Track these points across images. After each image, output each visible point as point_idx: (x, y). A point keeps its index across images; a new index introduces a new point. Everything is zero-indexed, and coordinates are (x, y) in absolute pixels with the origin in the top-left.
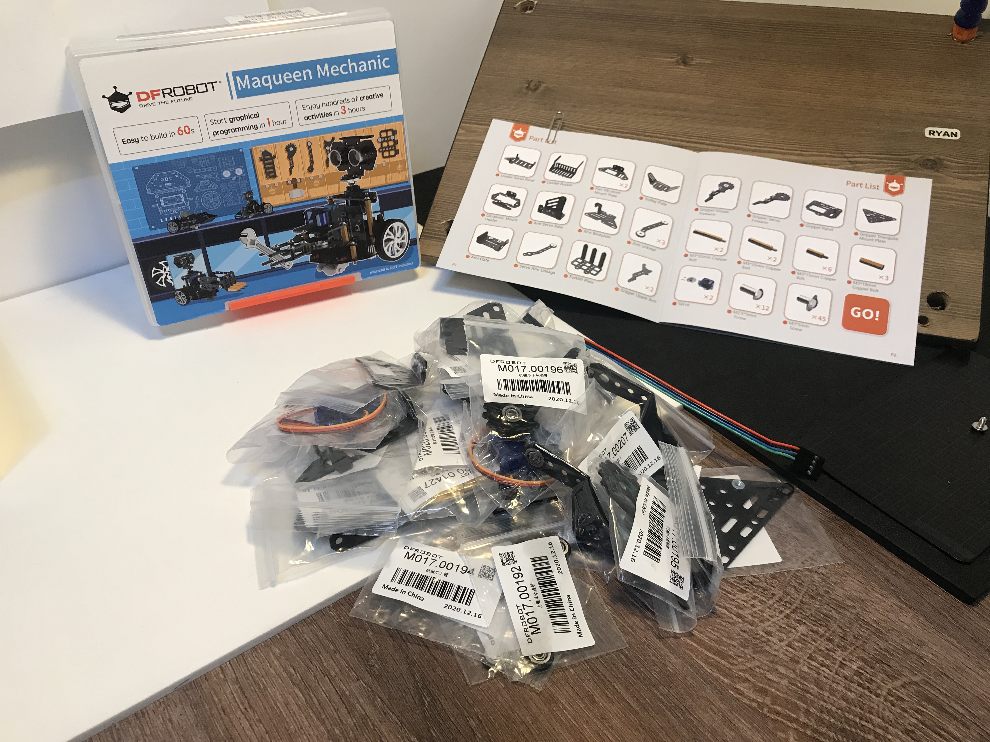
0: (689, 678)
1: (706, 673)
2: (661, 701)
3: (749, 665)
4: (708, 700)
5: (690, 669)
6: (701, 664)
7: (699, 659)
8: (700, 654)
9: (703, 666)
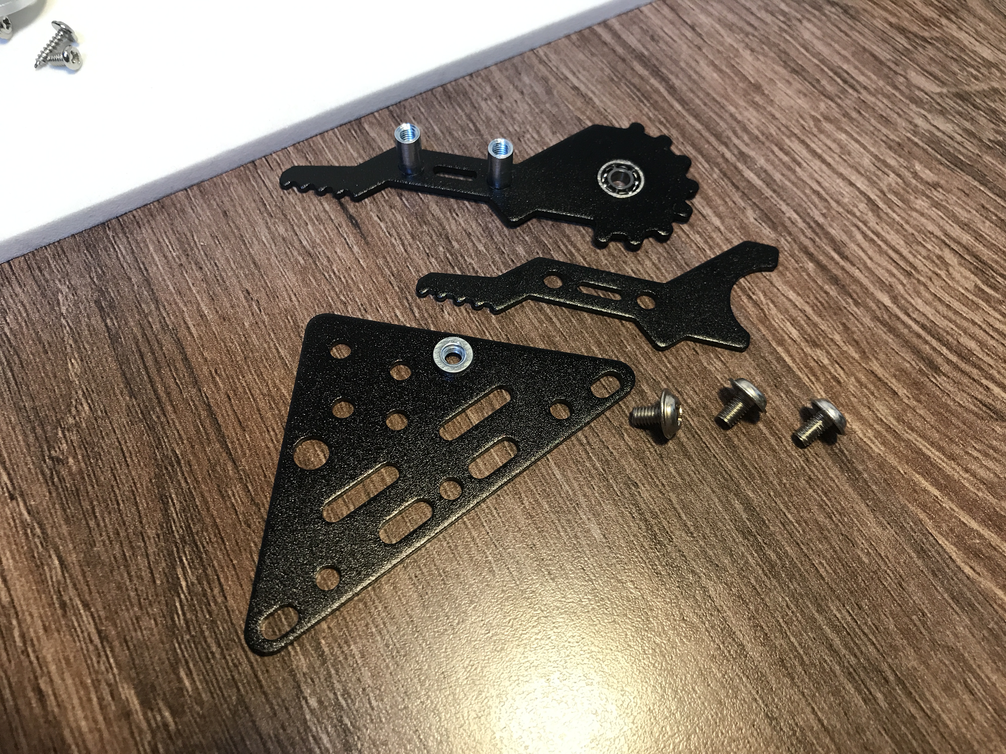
0: (912, 588)
1: (960, 575)
2: (831, 647)
4: (960, 658)
5: (917, 562)
6: (948, 550)
7: (942, 534)
8: (947, 518)
9: (954, 556)
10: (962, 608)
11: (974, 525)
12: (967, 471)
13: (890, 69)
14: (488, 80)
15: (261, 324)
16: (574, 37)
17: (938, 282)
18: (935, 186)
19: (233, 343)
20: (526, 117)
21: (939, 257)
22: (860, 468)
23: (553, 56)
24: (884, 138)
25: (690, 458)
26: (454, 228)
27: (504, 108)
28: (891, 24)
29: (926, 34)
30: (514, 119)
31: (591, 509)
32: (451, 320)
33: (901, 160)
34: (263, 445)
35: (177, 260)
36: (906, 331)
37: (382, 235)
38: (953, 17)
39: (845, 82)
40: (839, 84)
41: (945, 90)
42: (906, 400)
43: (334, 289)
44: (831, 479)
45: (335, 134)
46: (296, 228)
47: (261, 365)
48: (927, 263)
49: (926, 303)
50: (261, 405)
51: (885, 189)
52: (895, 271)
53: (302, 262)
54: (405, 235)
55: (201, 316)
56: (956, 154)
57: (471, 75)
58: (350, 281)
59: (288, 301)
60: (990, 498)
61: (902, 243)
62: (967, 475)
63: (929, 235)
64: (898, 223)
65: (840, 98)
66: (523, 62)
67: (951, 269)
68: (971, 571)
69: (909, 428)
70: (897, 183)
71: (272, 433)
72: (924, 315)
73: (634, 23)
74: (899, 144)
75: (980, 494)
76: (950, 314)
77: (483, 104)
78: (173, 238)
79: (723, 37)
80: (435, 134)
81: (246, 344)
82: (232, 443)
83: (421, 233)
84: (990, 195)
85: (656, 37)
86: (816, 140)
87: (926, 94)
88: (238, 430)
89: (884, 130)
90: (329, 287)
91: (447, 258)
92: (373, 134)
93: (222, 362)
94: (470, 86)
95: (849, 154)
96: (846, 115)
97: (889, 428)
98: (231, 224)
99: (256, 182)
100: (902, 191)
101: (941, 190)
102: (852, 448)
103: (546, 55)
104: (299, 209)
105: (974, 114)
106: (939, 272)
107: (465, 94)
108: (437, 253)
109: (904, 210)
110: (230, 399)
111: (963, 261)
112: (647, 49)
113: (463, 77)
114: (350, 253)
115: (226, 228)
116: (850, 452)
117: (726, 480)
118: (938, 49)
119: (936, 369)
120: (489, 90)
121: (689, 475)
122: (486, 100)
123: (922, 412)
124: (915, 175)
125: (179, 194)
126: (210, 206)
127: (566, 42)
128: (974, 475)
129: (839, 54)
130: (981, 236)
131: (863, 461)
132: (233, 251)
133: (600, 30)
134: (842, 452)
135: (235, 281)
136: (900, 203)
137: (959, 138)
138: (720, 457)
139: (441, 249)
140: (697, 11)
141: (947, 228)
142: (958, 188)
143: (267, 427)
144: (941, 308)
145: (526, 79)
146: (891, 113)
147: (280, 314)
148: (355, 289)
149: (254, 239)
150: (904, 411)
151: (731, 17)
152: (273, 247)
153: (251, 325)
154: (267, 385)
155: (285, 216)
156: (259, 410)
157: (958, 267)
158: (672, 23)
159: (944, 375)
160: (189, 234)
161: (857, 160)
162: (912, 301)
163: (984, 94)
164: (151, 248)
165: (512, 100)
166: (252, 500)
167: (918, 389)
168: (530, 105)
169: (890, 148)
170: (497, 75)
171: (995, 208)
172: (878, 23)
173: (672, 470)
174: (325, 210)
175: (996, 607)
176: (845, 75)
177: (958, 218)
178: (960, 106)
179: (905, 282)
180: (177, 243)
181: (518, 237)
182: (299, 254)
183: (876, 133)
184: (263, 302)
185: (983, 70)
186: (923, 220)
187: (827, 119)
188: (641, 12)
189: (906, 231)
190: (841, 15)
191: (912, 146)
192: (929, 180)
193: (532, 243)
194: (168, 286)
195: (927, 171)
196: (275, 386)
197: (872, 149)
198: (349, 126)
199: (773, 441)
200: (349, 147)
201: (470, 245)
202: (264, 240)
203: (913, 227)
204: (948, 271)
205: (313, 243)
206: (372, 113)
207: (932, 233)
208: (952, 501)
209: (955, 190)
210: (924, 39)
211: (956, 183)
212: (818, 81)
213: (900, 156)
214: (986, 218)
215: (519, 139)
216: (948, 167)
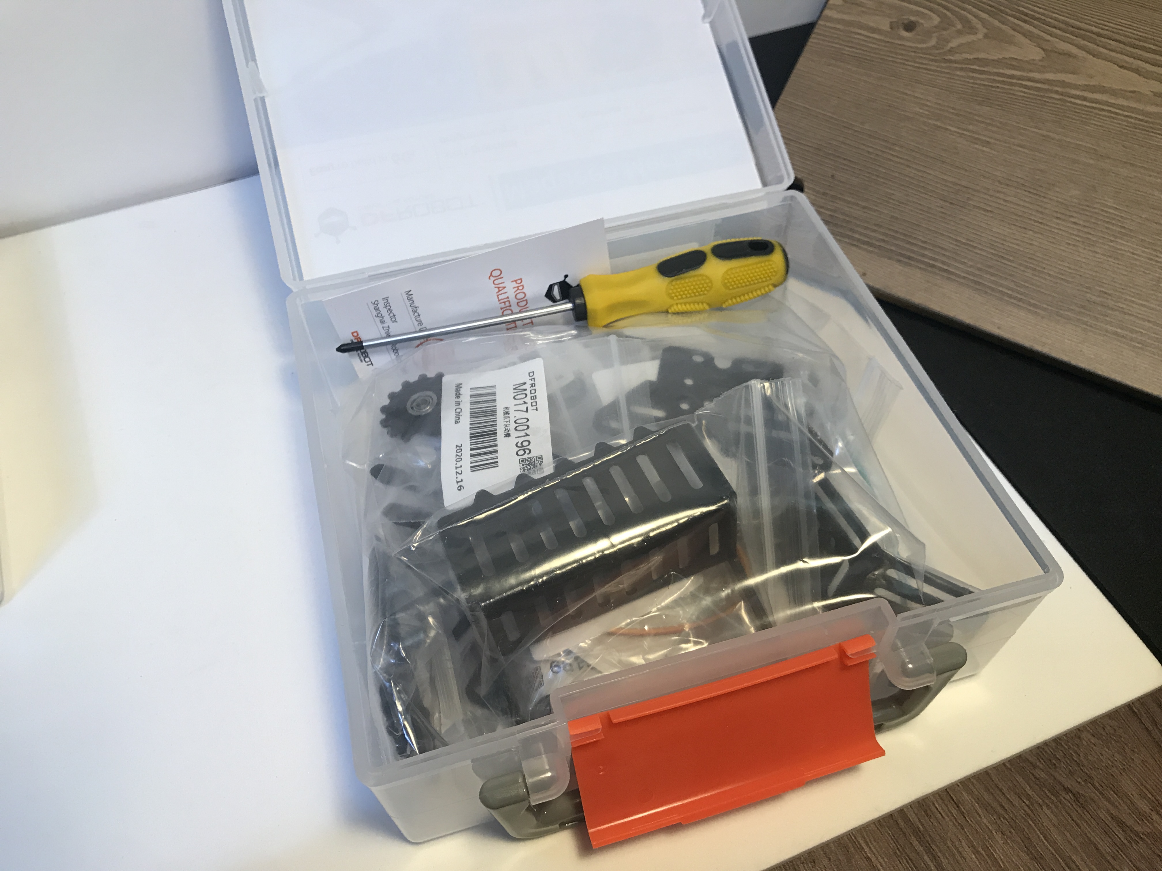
79: (980, 817)
190: (1073, 804)
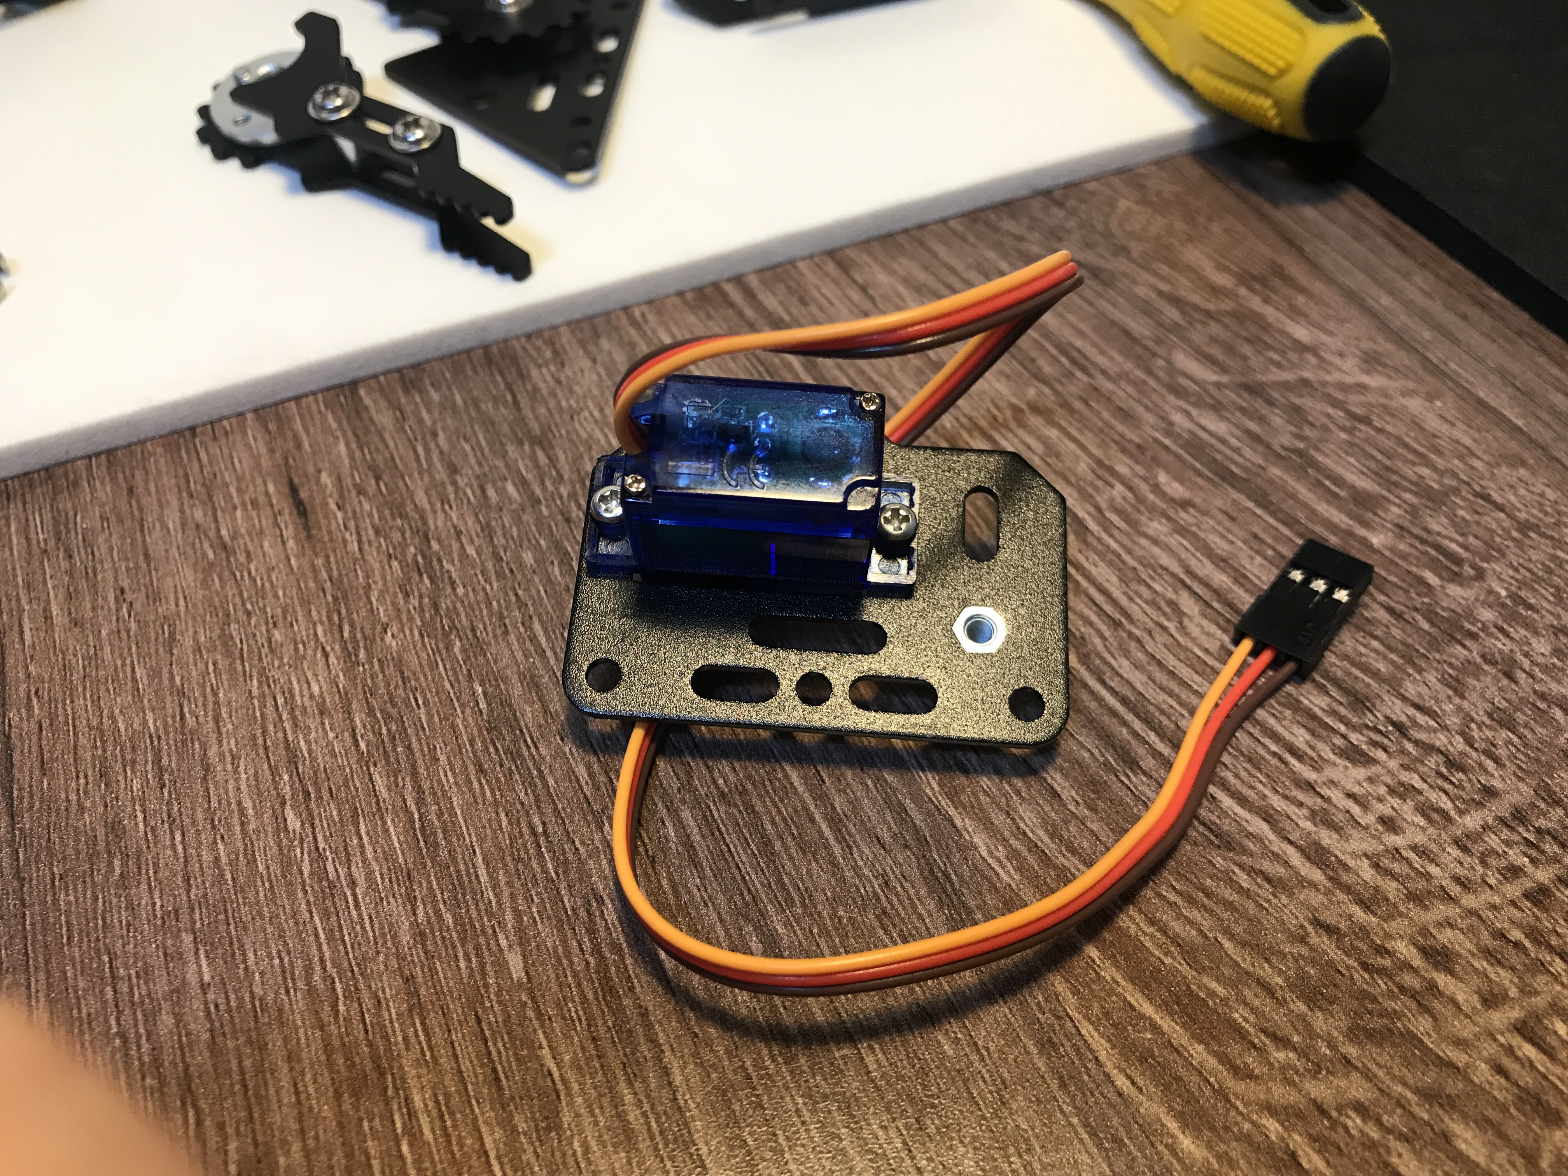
1: (1107, 1089)
3: (1318, 1090)
5: (1036, 1060)
6: (1094, 1046)
7: (1089, 1020)
8: (1102, 994)
9: (1103, 1056)
10: (1100, 1146)
11: (1148, 1009)
12: (1152, 922)
13: (1146, 348)
14: (551, 343)
15: (124, 635)
16: (689, 296)
17: (1161, 638)
18: (1185, 504)
19: (75, 655)
20: (590, 391)
21: (1171, 603)
22: (972, 903)
23: (651, 317)
24: (1117, 438)
25: (696, 864)
26: (440, 523)
27: (563, 378)
28: (1161, 294)
29: (1211, 307)
30: (572, 392)
31: (520, 929)
32: (394, 644)
33: (1139, 469)
34: (63, 796)
35: (42, 545)
36: (1093, 705)
37: (334, 526)
38: (1258, 287)
39: (1074, 362)
40: (1062, 366)
41: (1225, 379)
42: (1073, 809)
43: (241, 594)
44: (920, 917)
45: (316, 401)
46: (219, 513)
47: (102, 688)
48: (1149, 610)
49: (1137, 666)
50: (83, 741)
51: (1103, 505)
52: (1094, 618)
53: (211, 556)
54: (366, 529)
55: (46, 618)
56: (1226, 463)
57: (529, 336)
58: (267, 585)
59: (173, 607)
60: (1184, 968)
61: (1115, 580)
62: (1150, 930)
63: (1160, 571)
64: (1114, 552)
65: (1061, 383)
66: (609, 322)
67: (1186, 621)
68: (1128, 1083)
69: (1067, 848)
70: (1124, 499)
71: (82, 781)
72: (1128, 683)
73: (782, 281)
74: (1139, 446)
75: (1168, 961)
76: (1173, 686)
77: (534, 372)
78: (48, 516)
80: (454, 405)
81: (93, 659)
82: (20, 789)
83: (391, 528)
84: (1271, 521)
85: (807, 299)
86: (1010, 435)
87: (1196, 382)
88: (37, 773)
89: (1120, 427)
90: (235, 591)
91: (417, 562)
92: (367, 401)
93: (51, 679)
94: (524, 349)
95: (1058, 455)
96: (1066, 405)
97: (1034, 847)
98: (134, 503)
99: (188, 453)
100: (1130, 509)
101: (1191, 510)
102: (966, 872)
103: (643, 315)
104: (233, 490)
105: (1264, 412)
106: (1166, 623)
107: (514, 359)
108: (404, 555)
109: (1127, 534)
110: (41, 730)
111: (1208, 611)
112: (790, 313)
113: (517, 338)
114: (280, 547)
115: (125, 508)
116: (960, 877)
117: (747, 905)
118: (1226, 327)
119: (1133, 764)
120: (548, 354)
121: (689, 892)
122: (539, 367)
123: (1094, 827)
124: (1156, 488)
125: (79, 463)
126: (114, 479)
127: (677, 300)
128: (1164, 931)
129: (1073, 327)
130: (1245, 577)
131: (980, 893)
132: (123, 538)
133: (729, 288)
134: (947, 876)
135: (110, 577)
136: (1122, 525)
137: (1234, 442)
138: (746, 868)
139: (412, 549)
140: (876, 267)
141: (1193, 563)
142: (1220, 510)
143: (78, 772)
144: (1160, 676)
145: (605, 344)
146: (1135, 405)
147: (154, 622)
148: (270, 596)
149: (157, 525)
150: (1066, 822)
151: (922, 277)
152: (179, 535)
153: (109, 635)
154: (101, 716)
155: (210, 498)
156: (75, 748)
157: (1198, 619)
158: (836, 282)
159: (1144, 773)
160: (71, 514)
161: (1068, 464)
162: (1113, 662)
163: (1287, 386)
164: (13, 528)
165: (577, 368)
166: (18, 872)
167: (1094, 792)
168: (599, 375)
169: (1124, 450)
170: (565, 337)
171: (1276, 539)
172: (1141, 291)
173: (665, 882)
174: (267, 494)
175: (1160, 1148)
176: (1075, 354)
177: (1212, 550)
178: (1243, 399)
179: (1107, 634)
180: (51, 522)
181: (529, 541)
182: (211, 546)
183: (1106, 430)
184: (137, 606)
185: (1293, 356)
186: (1156, 550)
187: (1035, 409)
188: (795, 267)
189: (1124, 563)
191: (1157, 448)
192: (1177, 496)
193: (549, 548)
194: (15, 576)
195: (1176, 485)
196: (112, 717)
197: (1095, 451)
198: (338, 391)
199: (837, 850)
200: (330, 416)
201: (455, 546)
202: (171, 526)
203: (1138, 559)
204: (1181, 623)
205: (235, 533)
206: (375, 376)
207: (1165, 569)
208: (1118, 968)
209: (1215, 512)
210: (1208, 313)
211: (1219, 503)
212: (1033, 360)
213: (1137, 462)
214: (1258, 552)
215: (572, 418)
216: (1209, 480)
